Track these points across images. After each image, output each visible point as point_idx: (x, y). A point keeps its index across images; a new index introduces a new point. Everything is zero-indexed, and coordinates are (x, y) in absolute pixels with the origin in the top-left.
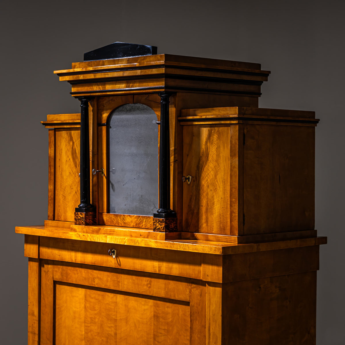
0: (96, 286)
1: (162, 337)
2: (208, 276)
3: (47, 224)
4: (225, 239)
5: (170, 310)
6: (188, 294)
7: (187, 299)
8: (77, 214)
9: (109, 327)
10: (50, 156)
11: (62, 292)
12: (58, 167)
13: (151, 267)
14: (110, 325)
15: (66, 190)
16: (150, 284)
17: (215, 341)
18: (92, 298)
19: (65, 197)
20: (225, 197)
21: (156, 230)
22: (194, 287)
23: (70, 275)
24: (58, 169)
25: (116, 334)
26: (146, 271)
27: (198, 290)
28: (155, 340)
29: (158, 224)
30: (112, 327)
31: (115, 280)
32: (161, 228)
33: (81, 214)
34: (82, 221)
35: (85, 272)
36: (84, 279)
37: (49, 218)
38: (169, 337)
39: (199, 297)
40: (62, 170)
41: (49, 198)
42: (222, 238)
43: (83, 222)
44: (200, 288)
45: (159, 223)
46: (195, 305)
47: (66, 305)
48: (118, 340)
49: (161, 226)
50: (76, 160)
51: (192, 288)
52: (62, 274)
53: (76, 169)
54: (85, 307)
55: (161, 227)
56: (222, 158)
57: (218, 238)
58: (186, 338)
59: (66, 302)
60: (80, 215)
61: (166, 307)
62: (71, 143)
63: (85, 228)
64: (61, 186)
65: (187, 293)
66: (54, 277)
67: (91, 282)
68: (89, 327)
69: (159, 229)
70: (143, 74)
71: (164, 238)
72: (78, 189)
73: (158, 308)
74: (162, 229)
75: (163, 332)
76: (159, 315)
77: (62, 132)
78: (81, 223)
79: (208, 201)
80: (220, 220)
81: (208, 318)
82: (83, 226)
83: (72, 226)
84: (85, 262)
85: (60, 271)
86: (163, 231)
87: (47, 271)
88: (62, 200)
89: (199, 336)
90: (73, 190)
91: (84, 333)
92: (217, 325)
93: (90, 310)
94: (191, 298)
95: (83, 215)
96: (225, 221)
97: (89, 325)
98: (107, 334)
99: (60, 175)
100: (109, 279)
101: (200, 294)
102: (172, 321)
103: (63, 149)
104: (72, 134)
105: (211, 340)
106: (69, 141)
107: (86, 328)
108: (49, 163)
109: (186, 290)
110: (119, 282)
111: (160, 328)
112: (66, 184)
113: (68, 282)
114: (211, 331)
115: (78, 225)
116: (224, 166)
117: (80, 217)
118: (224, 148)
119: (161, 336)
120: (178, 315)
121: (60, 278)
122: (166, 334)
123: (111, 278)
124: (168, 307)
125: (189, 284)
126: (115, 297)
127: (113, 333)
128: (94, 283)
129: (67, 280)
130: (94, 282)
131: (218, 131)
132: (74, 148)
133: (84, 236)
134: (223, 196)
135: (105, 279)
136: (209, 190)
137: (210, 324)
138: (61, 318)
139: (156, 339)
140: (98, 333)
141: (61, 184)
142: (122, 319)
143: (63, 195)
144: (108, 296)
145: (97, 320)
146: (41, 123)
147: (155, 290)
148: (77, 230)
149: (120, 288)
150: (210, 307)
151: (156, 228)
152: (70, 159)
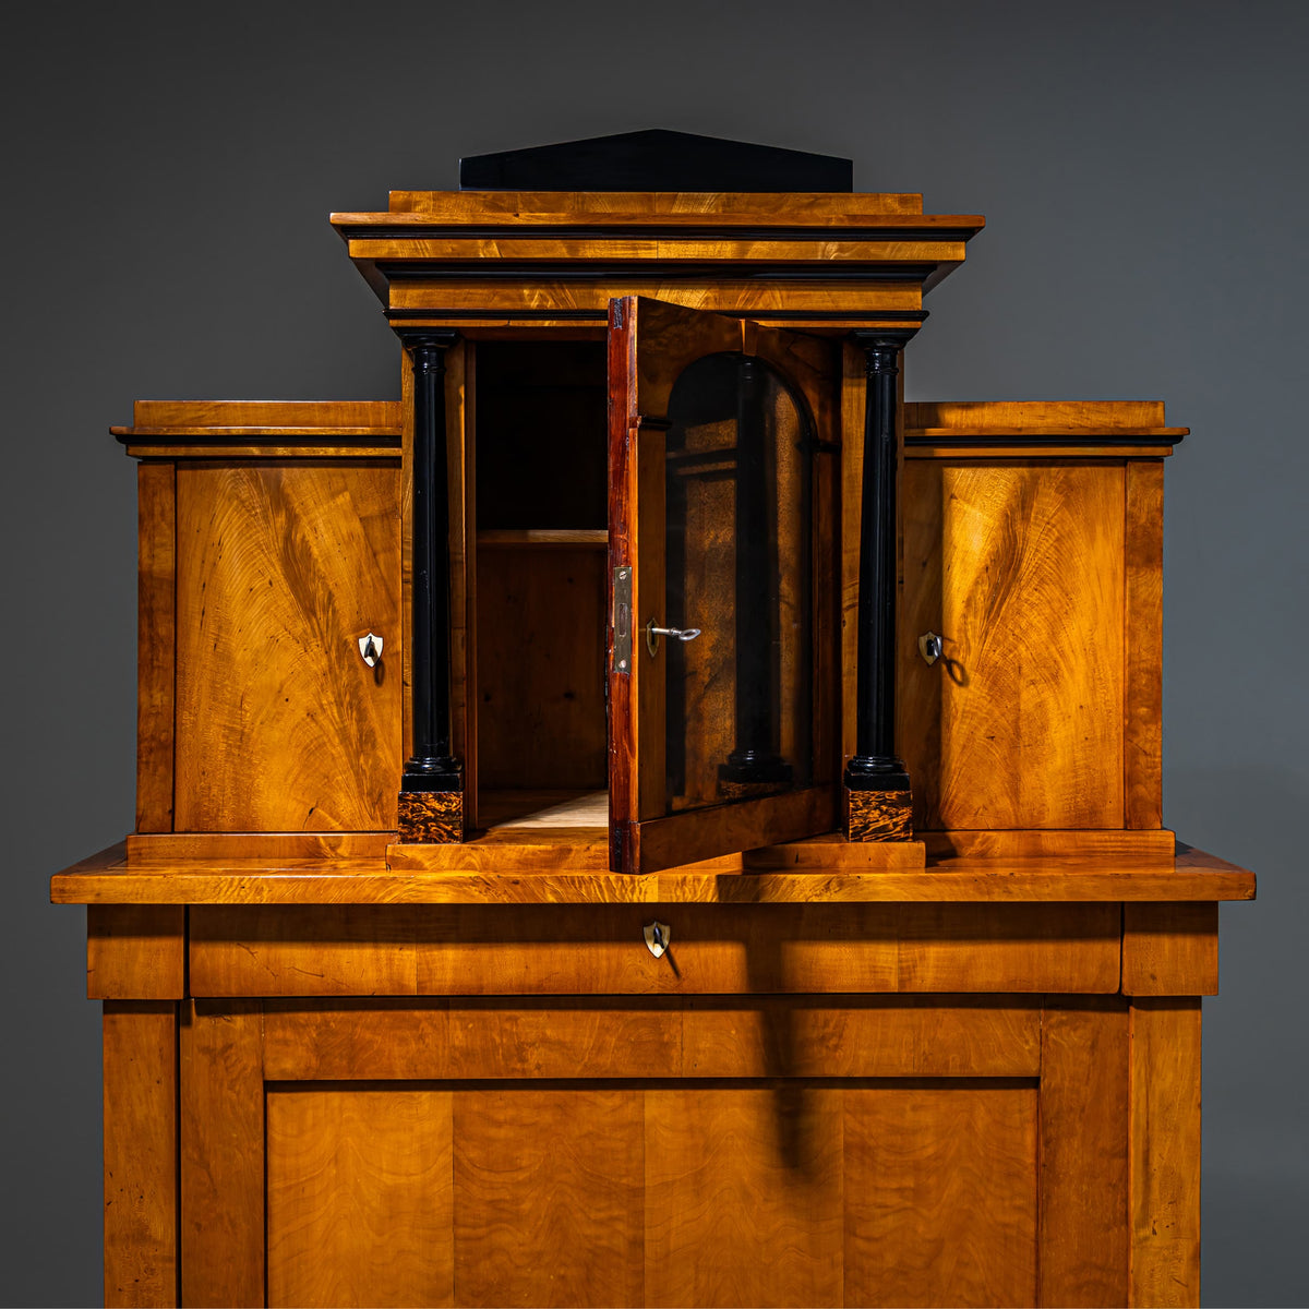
0: (536, 1075)
1: (890, 1218)
2: (1154, 977)
3: (143, 851)
4: (1119, 844)
5: (927, 1118)
6: (1030, 1052)
7: (1032, 1068)
8: (414, 801)
9: (601, 1223)
10: (151, 573)
11: (309, 1121)
12: (199, 617)
13: (862, 973)
14: (602, 1215)
15: (246, 706)
16: (841, 1037)
17: (1172, 1196)
18: (499, 1124)
19: (243, 733)
20: (1094, 704)
21: (865, 835)
22: (1061, 1023)
23: (376, 1047)
24: (198, 624)
25: (637, 1244)
26: (828, 991)
27: (1080, 1032)
28: (855, 1235)
29: (876, 813)
30: (613, 1219)
31: (645, 1039)
32: (891, 826)
33: (439, 799)
34: (449, 828)
35: (465, 1028)
36: (457, 1055)
37: (146, 826)
38: (924, 1212)
39: (1085, 1057)
40: (220, 628)
41: (145, 744)
42: (1106, 841)
43: (454, 829)
44: (1087, 1021)
45: (884, 808)
46: (1066, 1084)
47: (334, 1172)
48: (648, 1264)
49: (894, 820)
50: (312, 587)
51: (1051, 1027)
52: (317, 1048)
53: (310, 621)
54: (457, 1165)
55: (895, 825)
56: (1082, 572)
57: (1087, 844)
58: (1007, 1204)
59: (336, 1160)
60: (436, 805)
61: (908, 1107)
62: (281, 519)
63: (473, 853)
64: (215, 689)
65: (1027, 1048)
66: (269, 1066)
67: (502, 1063)
68: (480, 1239)
69: (884, 829)
70: (846, 256)
71: (922, 862)
72: (324, 702)
73: (866, 1119)
74: (898, 829)
75: (894, 1200)
76: (871, 1142)
77: (218, 471)
78: (441, 835)
79: (1018, 718)
80: (1074, 781)
81: (1143, 1122)
82: (456, 845)
83: (394, 849)
84: (482, 988)
85: (306, 1040)
86: (902, 835)
87: (220, 1044)
88: (222, 747)
89: (1085, 1188)
90: (291, 705)
91: (449, 1265)
92: (1182, 1141)
93: (486, 1174)
94: (1046, 1062)
95: (450, 801)
96: (1095, 785)
97: (481, 1231)
98: (590, 1251)
99: (210, 649)
100: (612, 1040)
101: (1089, 1043)
102: (938, 1157)
103: (227, 543)
104: (285, 480)
105: (1155, 1194)
106: (265, 511)
107: (461, 1245)
108: (141, 600)
109: (1021, 1035)
110: (666, 1046)
111: (877, 1189)
112: (250, 684)
113: (358, 1078)
114: (1156, 1162)
115: (420, 842)
116: (1094, 599)
117: (434, 810)
118: (1092, 539)
119: (884, 1216)
120: (969, 1127)
121: (308, 1069)
122: (909, 1204)
123: (619, 1039)
124: (915, 1108)
125: (1033, 1013)
126: (632, 1104)
127: (620, 1244)
128: (519, 1066)
129: (350, 1072)
130: (523, 1060)
131: (1067, 481)
132: (299, 536)
133: (518, 886)
134: (1089, 699)
135: (587, 1041)
136: (1023, 683)
137: (1148, 1141)
138: (308, 1225)
139: (858, 1232)
140: (539, 1255)
141: (214, 682)
142: (674, 1182)
143: (232, 730)
144: (594, 1104)
145: (526, 1206)
146: (111, 433)
147: (863, 1053)
148: (427, 864)
149: (673, 1069)
150: (1149, 1082)
151: (866, 827)
152: (271, 583)
